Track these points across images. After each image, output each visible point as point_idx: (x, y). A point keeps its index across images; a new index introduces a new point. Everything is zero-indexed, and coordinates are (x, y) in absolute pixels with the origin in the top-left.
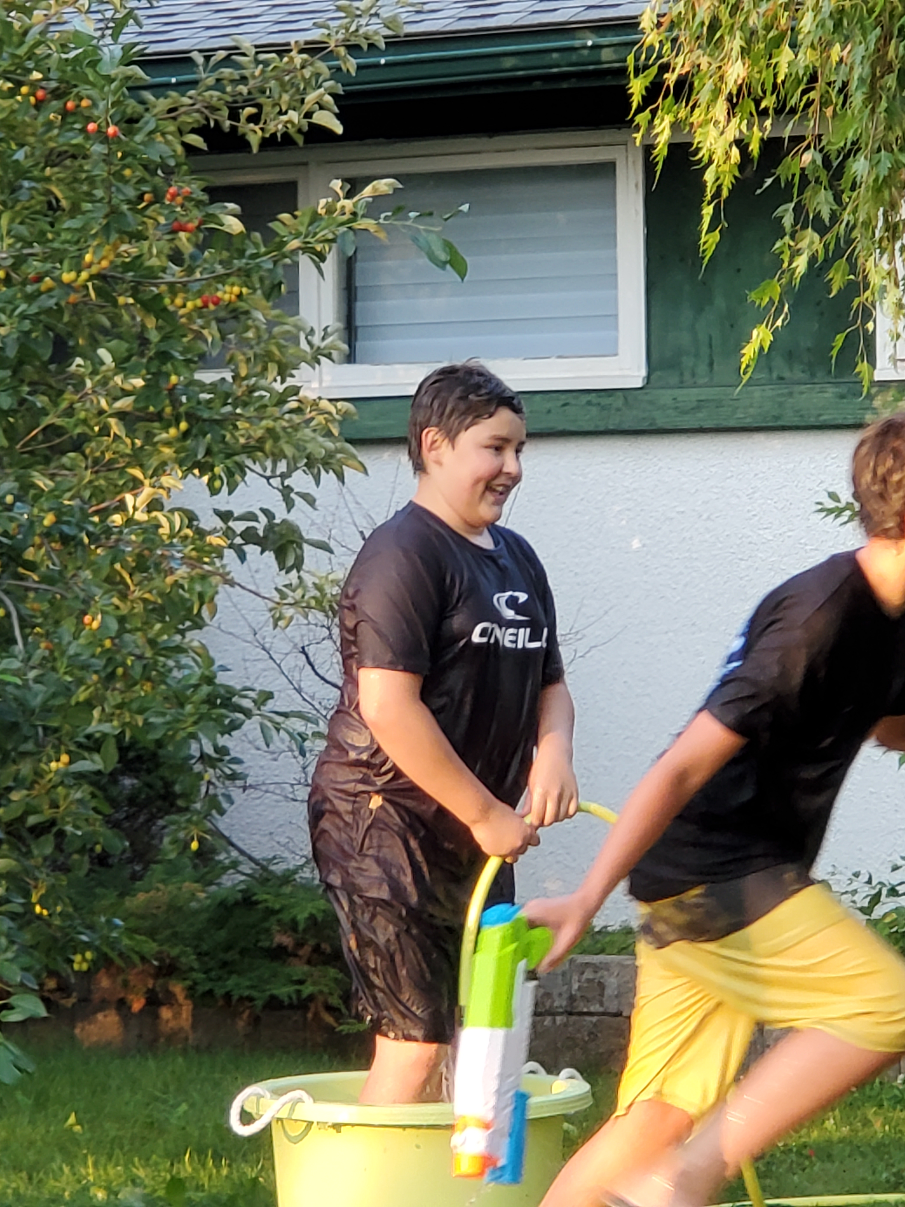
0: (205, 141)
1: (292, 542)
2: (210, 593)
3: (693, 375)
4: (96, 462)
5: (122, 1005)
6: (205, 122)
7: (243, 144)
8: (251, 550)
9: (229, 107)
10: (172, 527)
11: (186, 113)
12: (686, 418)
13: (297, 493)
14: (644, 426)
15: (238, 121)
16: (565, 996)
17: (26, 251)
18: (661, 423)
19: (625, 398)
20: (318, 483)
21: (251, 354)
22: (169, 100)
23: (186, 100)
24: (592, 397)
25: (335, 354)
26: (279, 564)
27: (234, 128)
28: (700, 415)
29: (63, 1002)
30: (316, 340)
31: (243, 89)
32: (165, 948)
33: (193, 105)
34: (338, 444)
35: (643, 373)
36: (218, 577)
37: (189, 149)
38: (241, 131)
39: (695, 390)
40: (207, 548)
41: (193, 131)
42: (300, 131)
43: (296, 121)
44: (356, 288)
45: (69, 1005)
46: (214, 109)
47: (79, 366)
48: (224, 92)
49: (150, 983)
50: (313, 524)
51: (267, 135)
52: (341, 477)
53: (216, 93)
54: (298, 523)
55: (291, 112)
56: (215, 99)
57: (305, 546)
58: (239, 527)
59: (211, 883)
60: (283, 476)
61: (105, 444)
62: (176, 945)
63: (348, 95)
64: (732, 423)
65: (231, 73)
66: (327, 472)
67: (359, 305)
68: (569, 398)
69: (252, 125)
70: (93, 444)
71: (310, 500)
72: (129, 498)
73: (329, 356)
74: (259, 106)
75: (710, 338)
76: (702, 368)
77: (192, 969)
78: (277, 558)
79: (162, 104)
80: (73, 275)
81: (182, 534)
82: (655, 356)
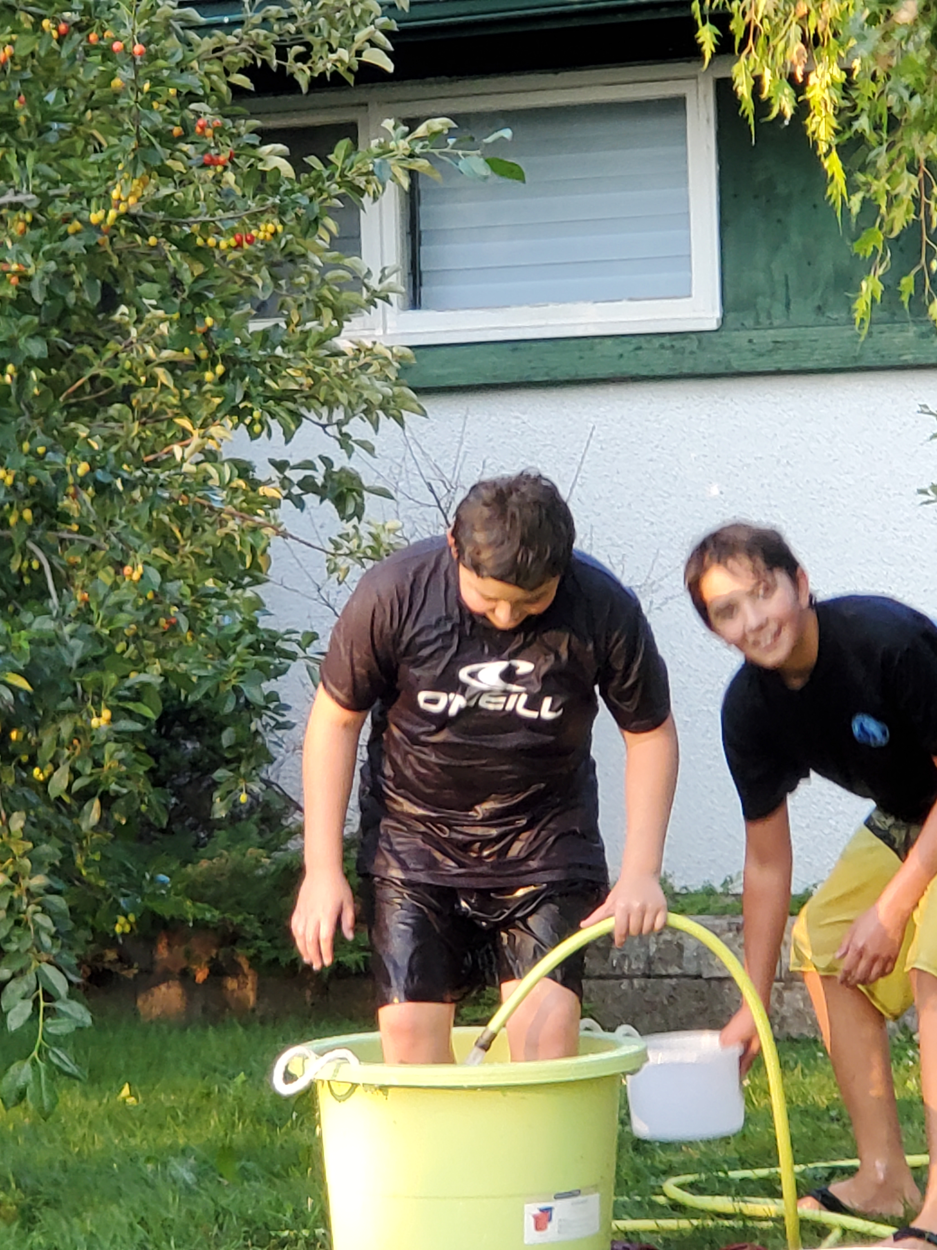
0: (252, 81)
1: (350, 490)
2: (263, 544)
3: (769, 316)
4: (144, 412)
5: (186, 976)
6: (250, 61)
7: (291, 85)
8: (310, 499)
9: (275, 46)
10: (221, 478)
11: (231, 53)
12: (761, 360)
13: (355, 441)
14: (721, 369)
15: (286, 60)
16: (643, 958)
17: (51, 193)
18: (736, 365)
19: (700, 341)
20: (376, 430)
21: (302, 299)
22: (214, 39)
23: (231, 39)
24: (666, 341)
25: (394, 298)
26: (339, 513)
27: (281, 68)
28: (776, 357)
29: (124, 973)
31: (292, 28)
32: (227, 915)
33: (237, 44)
34: (396, 389)
35: (718, 314)
36: (270, 529)
37: (236, 90)
38: (288, 70)
39: (771, 332)
40: (260, 499)
41: (241, 71)
42: (349, 70)
43: (346, 59)
44: (420, 232)
45: (131, 976)
46: (261, 49)
47: (123, 314)
48: (271, 30)
49: (214, 952)
50: (374, 470)
51: (316, 75)
52: (401, 422)
53: (263, 32)
54: (358, 470)
55: (340, 50)
56: (262, 38)
57: (365, 494)
58: (296, 476)
59: (276, 849)
60: (340, 424)
61: (153, 394)
62: (240, 913)
63: (403, 32)
64: (810, 365)
65: (279, 11)
66: (387, 418)
67: (424, 250)
68: (642, 341)
69: (300, 64)
70: (139, 396)
71: (370, 450)
72: (177, 449)
73: (386, 299)
74: (309, 46)
75: (786, 277)
76: (778, 309)
77: (256, 937)
78: (337, 507)
79: (207, 44)
80: (101, 214)
81: (234, 485)
82: (730, 297)
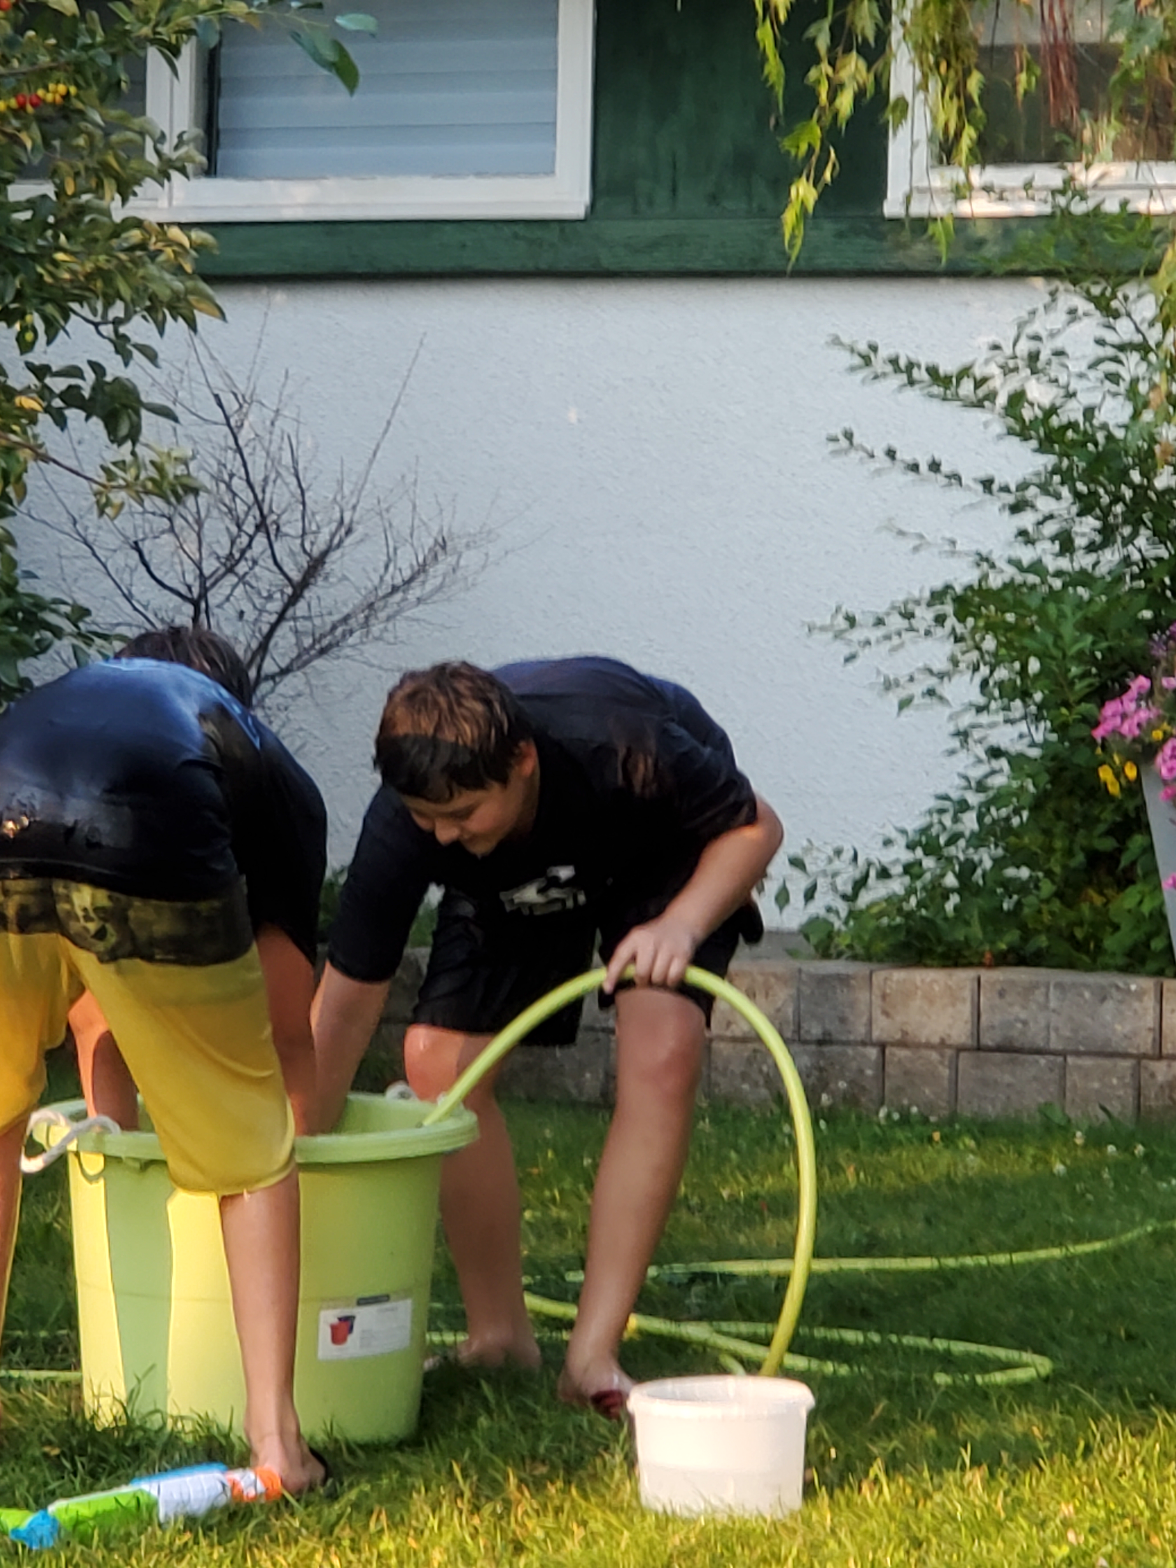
1: (126, 407)
2: (18, 469)
3: (651, 203)
8: (74, 415)
12: (637, 257)
13: (136, 346)
14: (586, 266)
18: (607, 262)
19: (562, 231)
20: (161, 332)
21: (80, 165)
24: (520, 230)
25: (190, 167)
26: (109, 434)
28: (658, 255)
30: (166, 148)
34: (190, 284)
35: (586, 197)
36: (28, 451)
39: (653, 223)
40: (16, 412)
44: (219, 80)
50: (155, 383)
52: (192, 325)
54: (135, 381)
57: (144, 413)
58: (58, 384)
60: (117, 322)
64: (698, 266)
66: (175, 319)
67: (223, 103)
71: (151, 355)
73: (183, 171)
75: (674, 156)
76: (662, 195)
78: (107, 426)
82: (601, 176)
